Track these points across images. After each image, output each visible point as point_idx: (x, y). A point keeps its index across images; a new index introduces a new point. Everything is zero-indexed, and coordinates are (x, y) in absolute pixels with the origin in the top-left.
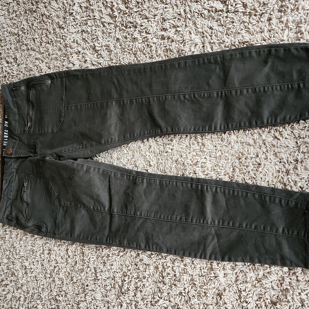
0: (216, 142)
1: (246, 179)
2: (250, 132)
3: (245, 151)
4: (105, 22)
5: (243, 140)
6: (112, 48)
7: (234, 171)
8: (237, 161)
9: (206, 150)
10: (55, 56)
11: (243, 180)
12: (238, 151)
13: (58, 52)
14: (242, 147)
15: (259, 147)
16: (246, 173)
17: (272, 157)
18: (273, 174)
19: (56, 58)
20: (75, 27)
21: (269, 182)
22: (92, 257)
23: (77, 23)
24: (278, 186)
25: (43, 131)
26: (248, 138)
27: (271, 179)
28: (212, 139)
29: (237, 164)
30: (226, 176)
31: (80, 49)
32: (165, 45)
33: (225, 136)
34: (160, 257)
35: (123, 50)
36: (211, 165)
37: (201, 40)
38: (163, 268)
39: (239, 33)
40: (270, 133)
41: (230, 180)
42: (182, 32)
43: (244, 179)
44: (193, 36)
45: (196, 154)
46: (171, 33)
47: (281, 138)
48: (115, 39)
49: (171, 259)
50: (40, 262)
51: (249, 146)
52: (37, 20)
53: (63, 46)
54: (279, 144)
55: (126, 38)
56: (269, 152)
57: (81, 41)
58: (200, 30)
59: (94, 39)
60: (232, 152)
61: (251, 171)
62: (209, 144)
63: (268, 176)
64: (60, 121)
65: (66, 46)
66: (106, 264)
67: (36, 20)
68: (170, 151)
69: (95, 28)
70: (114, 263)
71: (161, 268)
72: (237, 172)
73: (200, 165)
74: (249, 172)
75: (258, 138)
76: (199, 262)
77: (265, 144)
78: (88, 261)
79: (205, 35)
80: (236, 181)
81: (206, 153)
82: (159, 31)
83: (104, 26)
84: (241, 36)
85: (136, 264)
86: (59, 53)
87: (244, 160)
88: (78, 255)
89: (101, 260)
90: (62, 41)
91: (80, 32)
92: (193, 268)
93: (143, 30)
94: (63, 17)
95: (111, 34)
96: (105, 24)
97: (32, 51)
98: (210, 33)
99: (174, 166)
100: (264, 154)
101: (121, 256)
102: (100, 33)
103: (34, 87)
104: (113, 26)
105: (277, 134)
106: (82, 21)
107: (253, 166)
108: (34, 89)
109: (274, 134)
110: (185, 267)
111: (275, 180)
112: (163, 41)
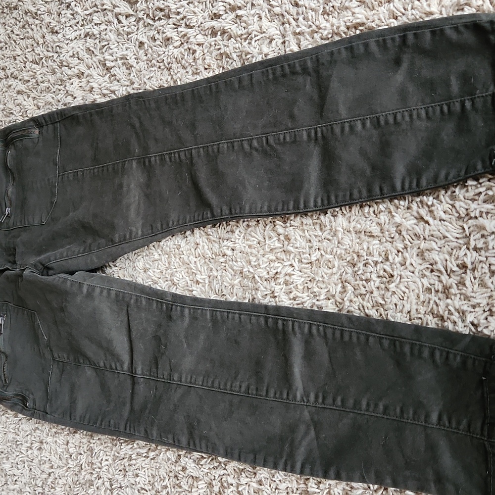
0: (311, 233)
1: (366, 308)
2: (372, 210)
3: (363, 249)
4: (120, 14)
5: (359, 226)
6: (132, 61)
7: (345, 291)
8: (350, 270)
9: (292, 249)
10: (46, 84)
11: (362, 309)
12: (351, 250)
13: (50, 77)
14: (358, 240)
15: (390, 240)
16: (365, 295)
17: (416, 261)
18: (418, 297)
19: (48, 88)
20: (75, 28)
21: (412, 313)
22: (105, 458)
23: (77, 21)
24: (429, 323)
25: (26, 223)
26: (368, 223)
27: (415, 307)
28: (304, 226)
29: (349, 277)
30: (330, 301)
31: (82, 68)
32: (217, 47)
33: (326, 219)
34: (216, 464)
35: (150, 64)
36: (303, 279)
37: (280, 31)
38: (222, 485)
39: (347, 8)
40: (410, 211)
41: (337, 309)
42: (245, 18)
43: (363, 307)
44: (265, 23)
45: (274, 258)
46: (227, 22)
47: (431, 220)
48: (137, 43)
49: (235, 468)
50: (26, 463)
51: (371, 239)
52: (20, 22)
53: (58, 65)
54: (427, 233)
55: (154, 39)
56: (409, 249)
57: (85, 54)
58: (277, 10)
59: (104, 46)
60: (338, 253)
61: (374, 289)
62: (298, 238)
63: (409, 300)
64: (52, 203)
65: (61, 65)
66: (127, 474)
67: (18, 23)
68: (229, 252)
69: (106, 27)
70: (141, 473)
71: (218, 487)
72: (350, 292)
73: (281, 280)
74: (372, 293)
75: (387, 221)
76: (284, 477)
77: (400, 234)
78: (100, 465)
79: (285, 20)
80: (348, 312)
81: (292, 255)
82: (207, 20)
83: (120, 22)
84: (350, 14)
85: (176, 476)
86: (52, 79)
87: (362, 267)
88: (85, 452)
89: (119, 465)
90: (56, 55)
91: (82, 36)
92: (274, 490)
93: (181, 22)
94: (57, 12)
95: (131, 35)
96: (120, 17)
97: (13, 79)
98: (295, 14)
99: (236, 282)
100: (400, 253)
101: (152, 459)
102: (112, 36)
103: (13, 144)
104: (132, 19)
105: (423, 212)
106: (86, 17)
107: (378, 280)
108: (13, 147)
109: (418, 213)
110: (261, 487)
111: (422, 310)
112: (214, 39)
